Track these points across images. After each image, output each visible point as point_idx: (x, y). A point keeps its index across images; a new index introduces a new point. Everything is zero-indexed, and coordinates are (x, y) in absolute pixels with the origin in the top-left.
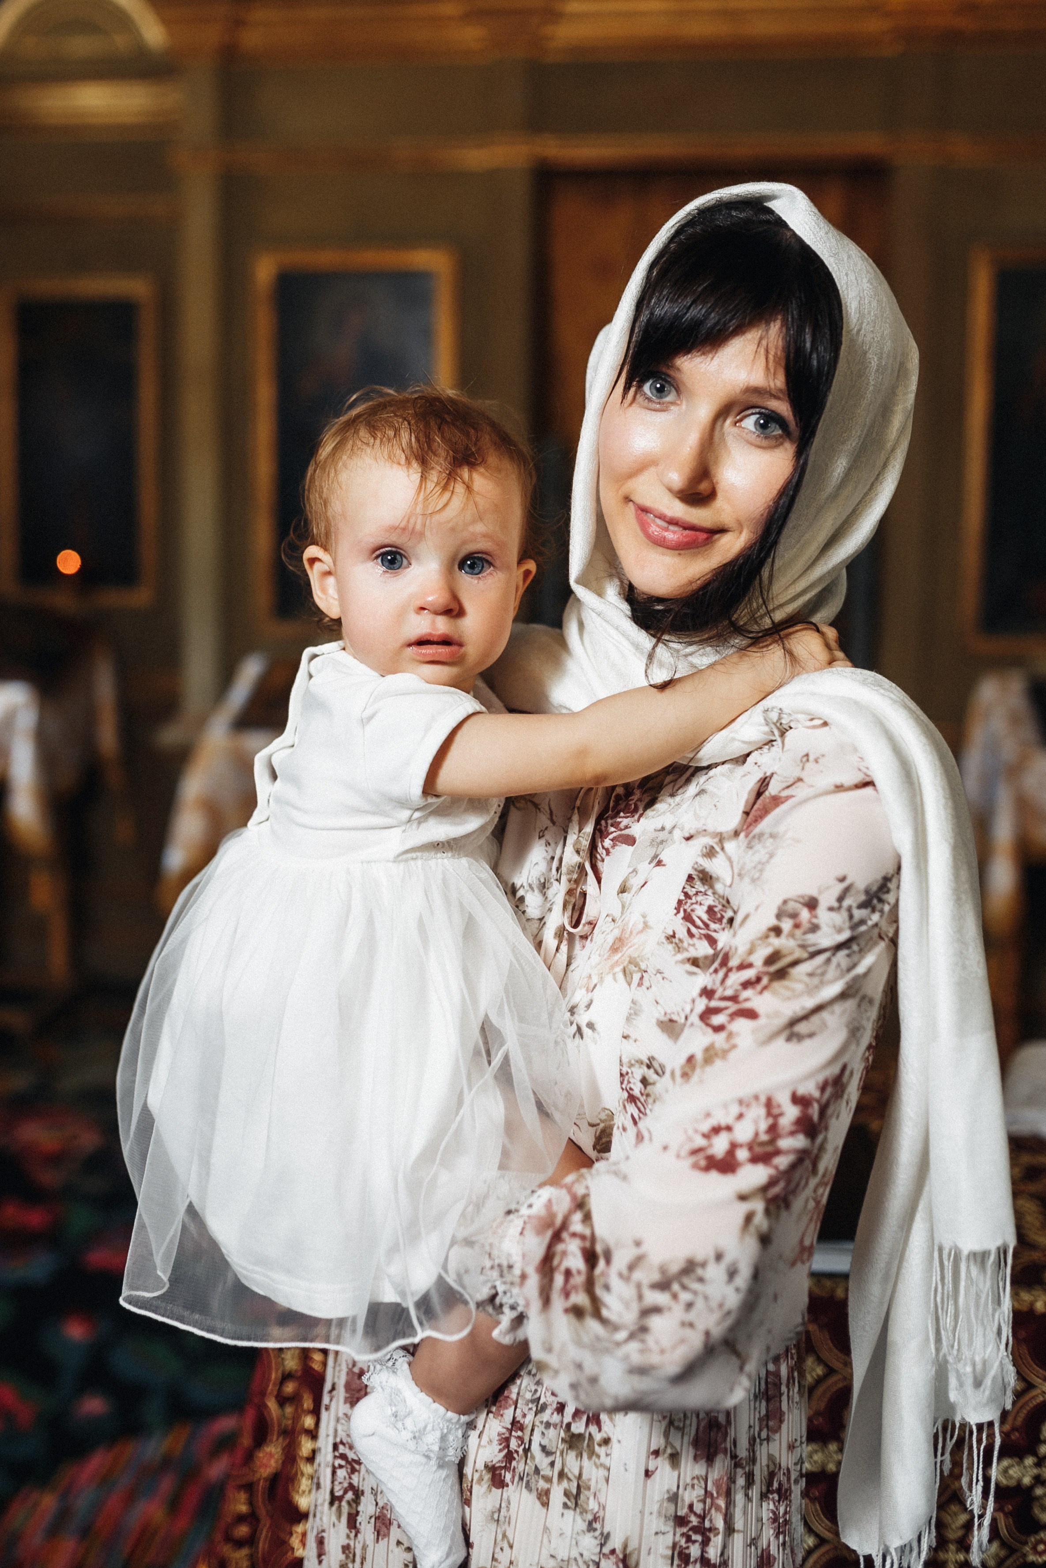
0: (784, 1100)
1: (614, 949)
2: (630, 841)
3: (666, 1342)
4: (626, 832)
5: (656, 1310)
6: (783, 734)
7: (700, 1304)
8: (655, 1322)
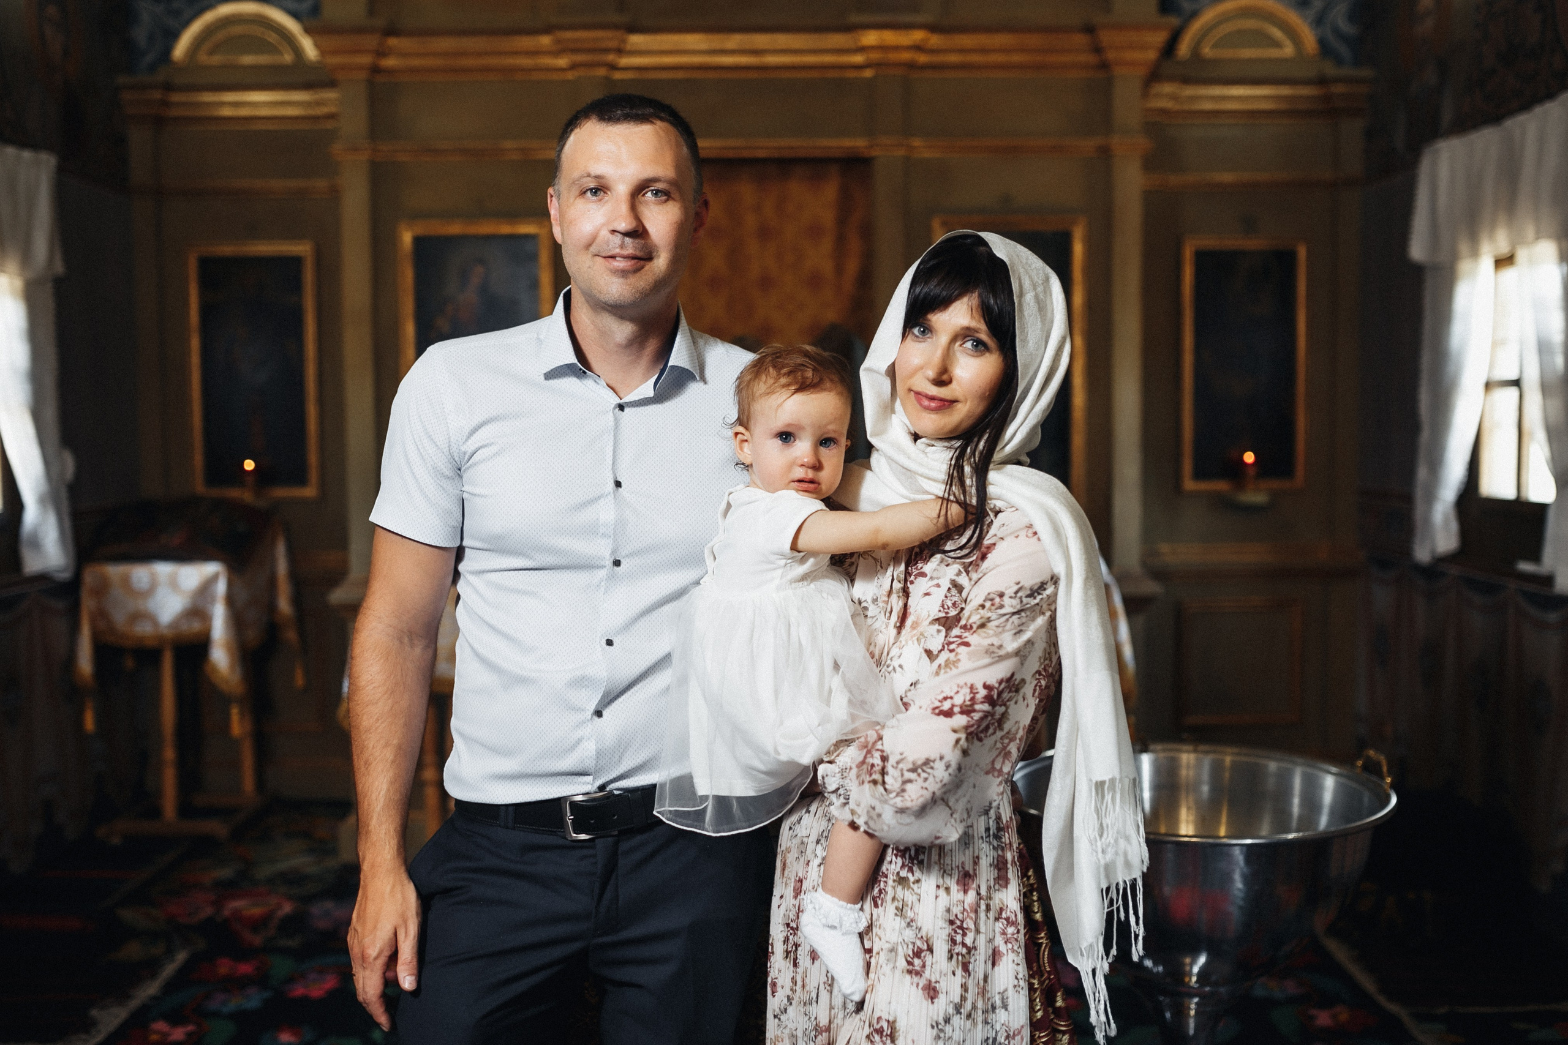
0: (979, 686)
3: (914, 797)
4: (922, 571)
8: (908, 786)
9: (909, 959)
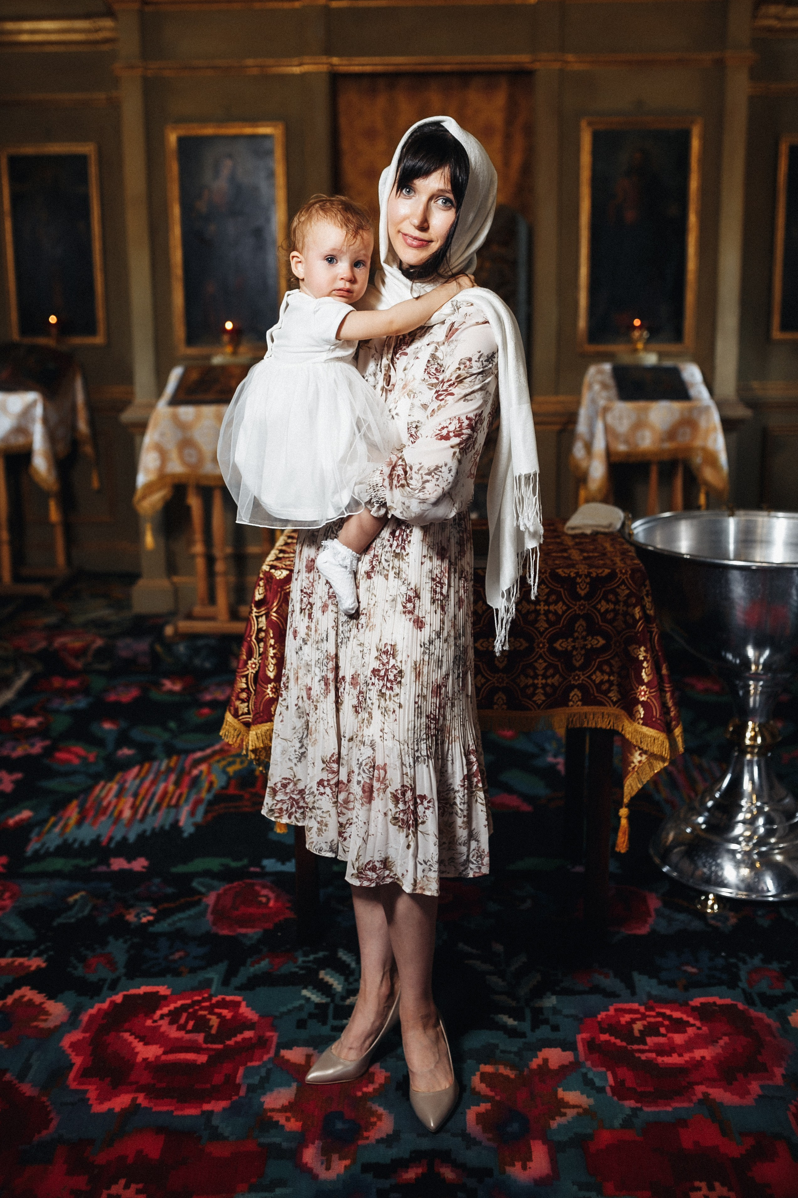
0: (463, 418)
1: (404, 388)
4: (404, 352)
5: (428, 481)
6: (458, 309)
7: (441, 479)
8: (427, 485)
9: (404, 604)
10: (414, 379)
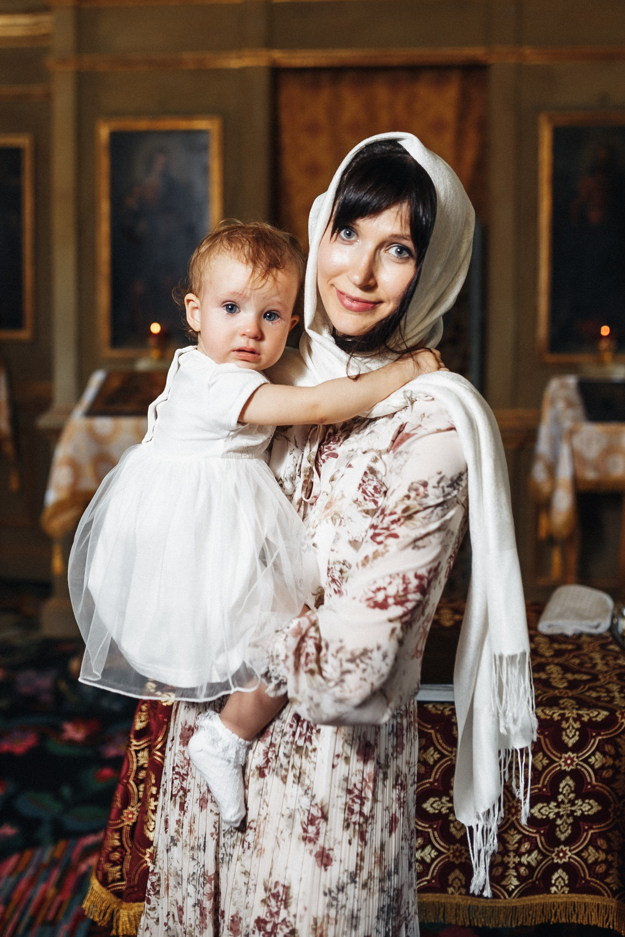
0: (411, 576)
1: (327, 508)
2: (335, 456)
3: (352, 687)
4: (334, 451)
5: (349, 672)
6: (412, 403)
7: (369, 670)
8: (348, 677)
9: (304, 826)
10: (343, 496)
